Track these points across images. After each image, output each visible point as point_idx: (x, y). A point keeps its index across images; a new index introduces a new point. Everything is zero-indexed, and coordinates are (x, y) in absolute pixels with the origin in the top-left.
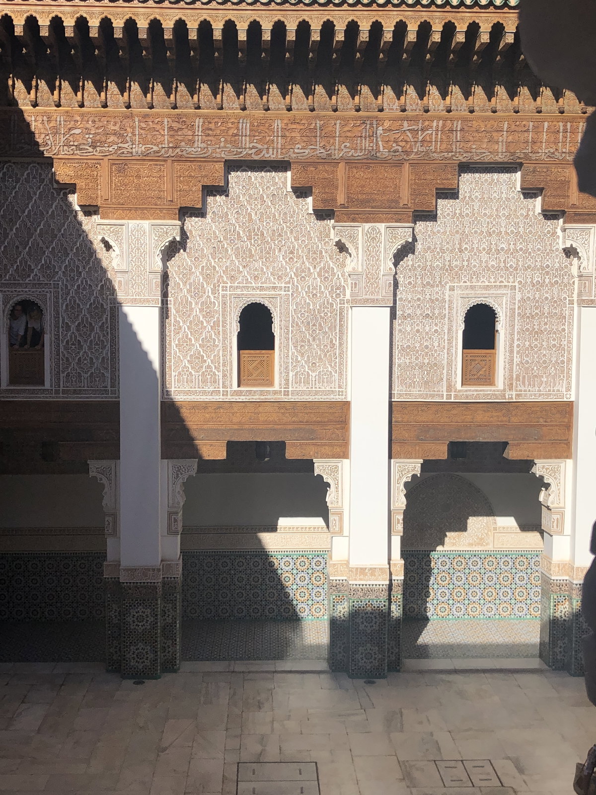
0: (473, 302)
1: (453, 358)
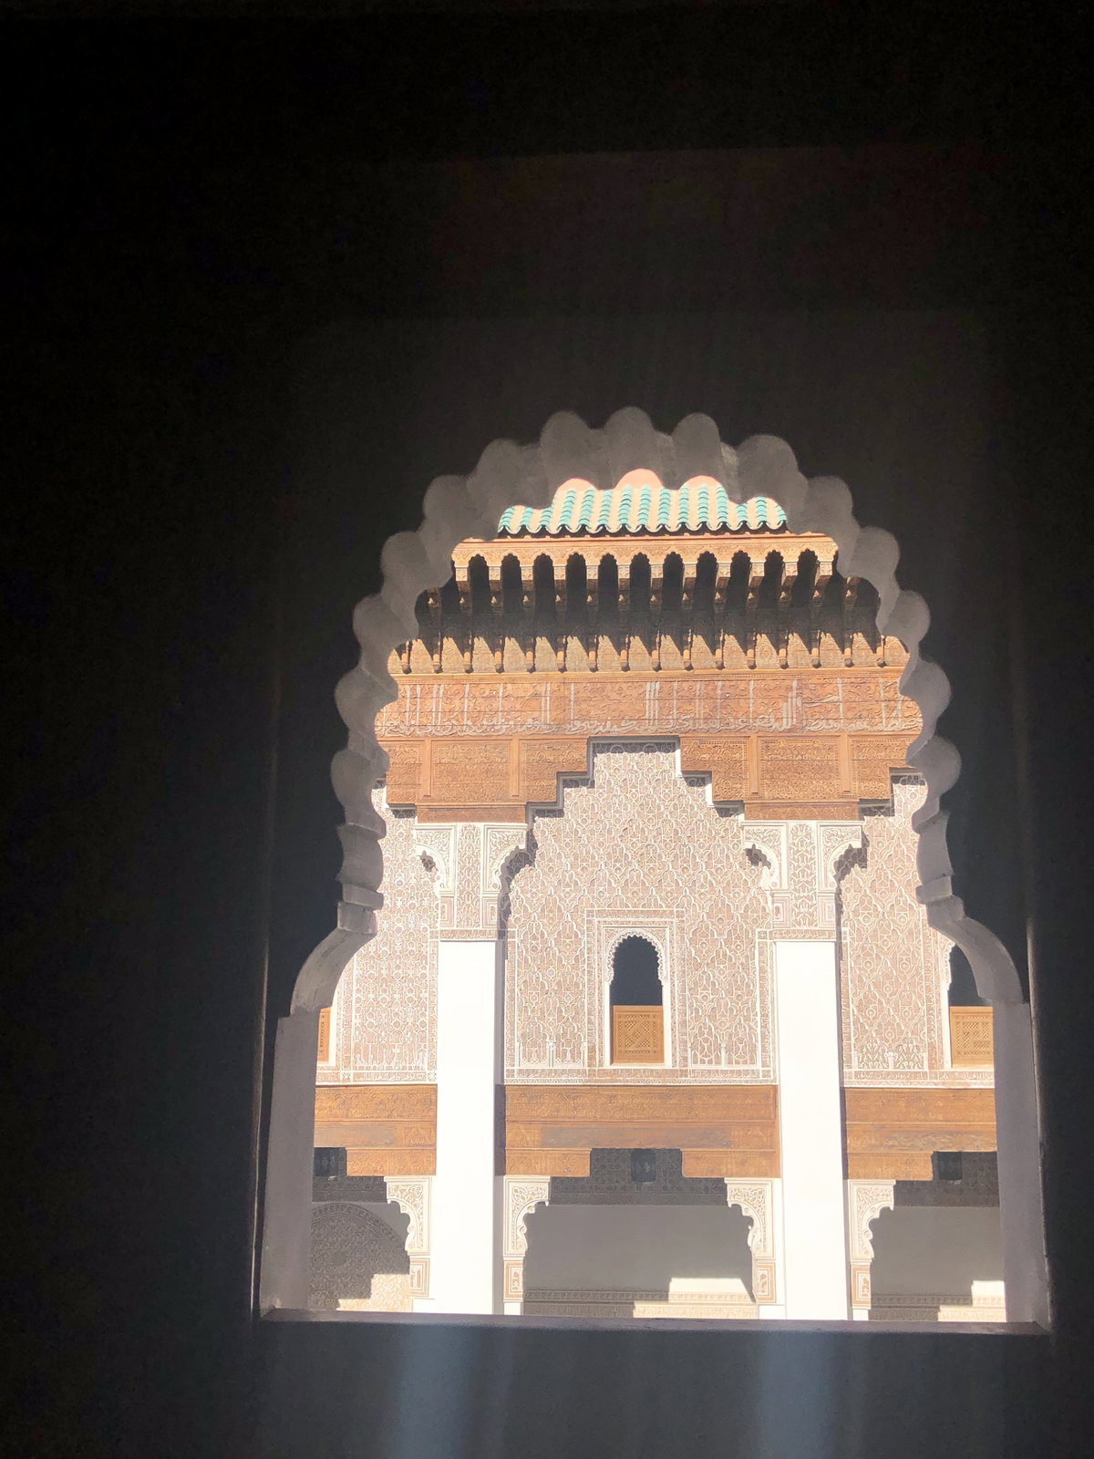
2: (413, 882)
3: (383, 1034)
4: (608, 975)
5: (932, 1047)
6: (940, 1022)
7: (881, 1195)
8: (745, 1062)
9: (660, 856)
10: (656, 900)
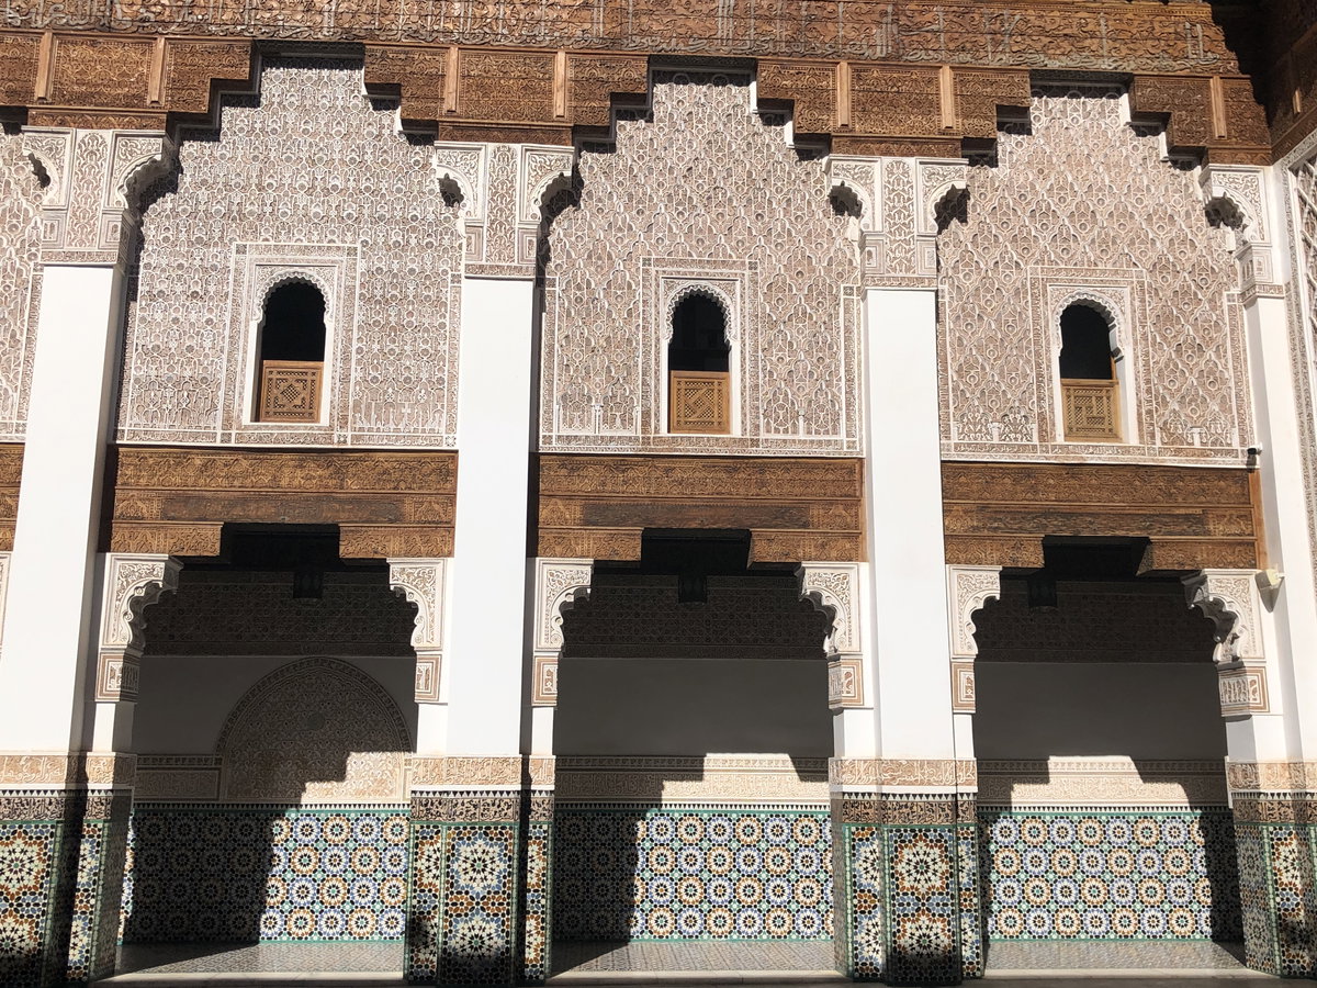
0: (281, 274)
1: (239, 369)
2: (431, 217)
3: (390, 390)
4: (666, 334)
5: (1042, 418)
6: (1051, 389)
7: (987, 583)
8: (827, 432)
9: (730, 200)
10: (724, 250)
